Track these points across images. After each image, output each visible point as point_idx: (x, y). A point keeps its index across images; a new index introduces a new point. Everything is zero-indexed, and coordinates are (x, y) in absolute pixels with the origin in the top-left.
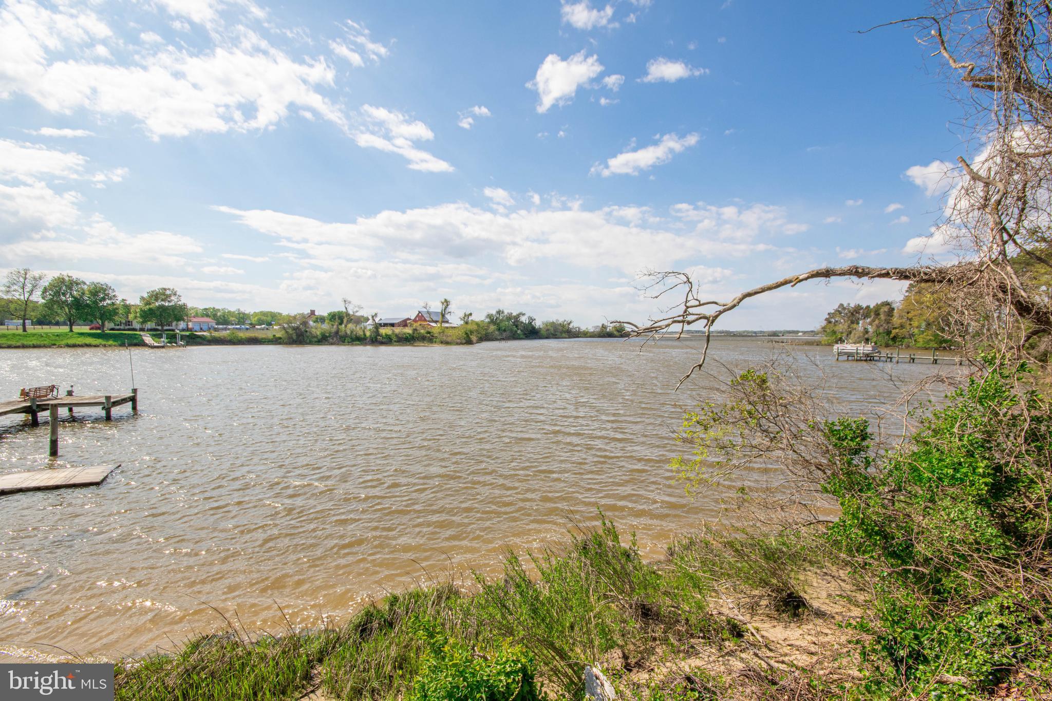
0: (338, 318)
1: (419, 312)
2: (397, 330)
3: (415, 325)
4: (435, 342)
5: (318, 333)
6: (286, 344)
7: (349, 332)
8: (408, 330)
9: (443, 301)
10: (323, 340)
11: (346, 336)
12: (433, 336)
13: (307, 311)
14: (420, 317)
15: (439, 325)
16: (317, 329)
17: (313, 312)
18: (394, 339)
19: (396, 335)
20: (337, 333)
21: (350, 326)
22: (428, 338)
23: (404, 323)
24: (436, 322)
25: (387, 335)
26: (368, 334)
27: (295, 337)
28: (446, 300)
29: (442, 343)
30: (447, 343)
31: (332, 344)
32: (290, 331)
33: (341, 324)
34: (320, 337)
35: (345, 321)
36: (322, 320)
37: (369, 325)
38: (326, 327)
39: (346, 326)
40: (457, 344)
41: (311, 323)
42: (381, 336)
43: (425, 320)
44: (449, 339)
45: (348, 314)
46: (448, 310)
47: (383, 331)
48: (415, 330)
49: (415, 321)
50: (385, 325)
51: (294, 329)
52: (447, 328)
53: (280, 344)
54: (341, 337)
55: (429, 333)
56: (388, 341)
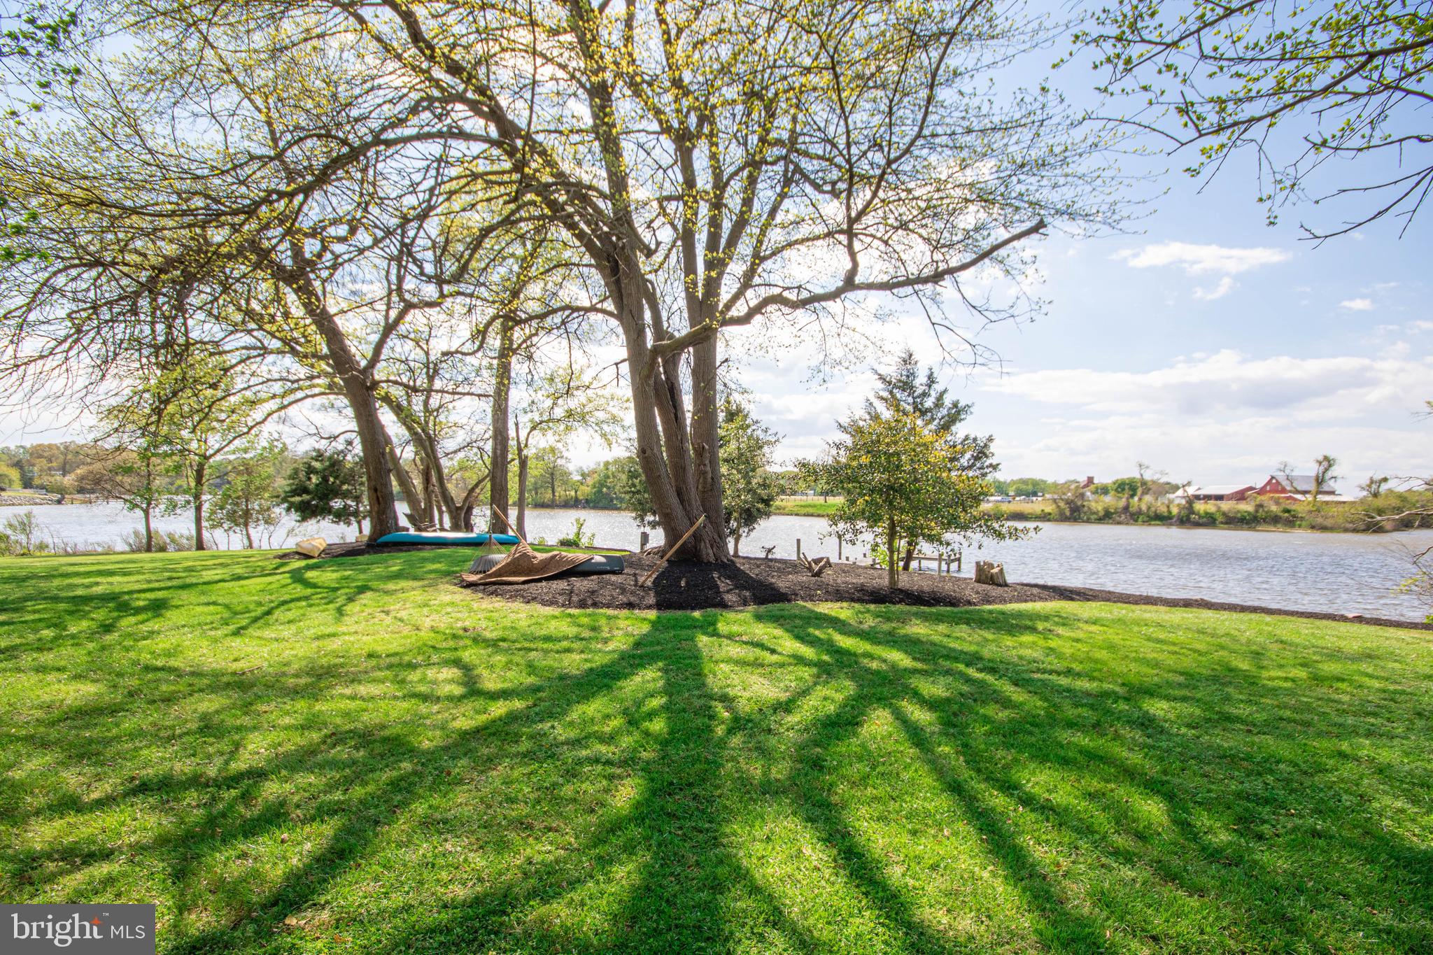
0: (1128, 487)
1: (1273, 478)
2: (1225, 506)
3: (1260, 498)
4: (1300, 526)
5: (1100, 508)
6: (1056, 520)
7: (1144, 508)
8: (1247, 507)
9: (1321, 458)
10: (1107, 517)
11: (1140, 513)
12: (1294, 516)
13: (1083, 479)
14: (1274, 486)
15: (1309, 497)
16: (1098, 504)
17: (1090, 480)
18: (1220, 518)
19: (1224, 514)
20: (1126, 508)
21: (1148, 498)
22: (1288, 520)
23: (1241, 496)
24: (1305, 493)
25: (1207, 513)
26: (1175, 511)
27: (1068, 513)
28: (1326, 458)
29: (1313, 527)
30: (1324, 528)
31: (1119, 523)
32: (1062, 504)
33: (1132, 496)
34: (1102, 513)
35: (1139, 492)
36: (1104, 490)
37: (1178, 498)
38: (1109, 500)
39: (1140, 500)
40: (1346, 530)
41: (1088, 494)
42: (1198, 514)
43: (1284, 491)
44: (1329, 523)
45: (1144, 483)
46: (1329, 474)
47: (1200, 507)
48: (1260, 506)
49: (1262, 491)
50: (1208, 498)
51: (1068, 502)
52: (1327, 503)
53: (1049, 520)
54: (1132, 515)
55: (1288, 511)
56: (1209, 521)
